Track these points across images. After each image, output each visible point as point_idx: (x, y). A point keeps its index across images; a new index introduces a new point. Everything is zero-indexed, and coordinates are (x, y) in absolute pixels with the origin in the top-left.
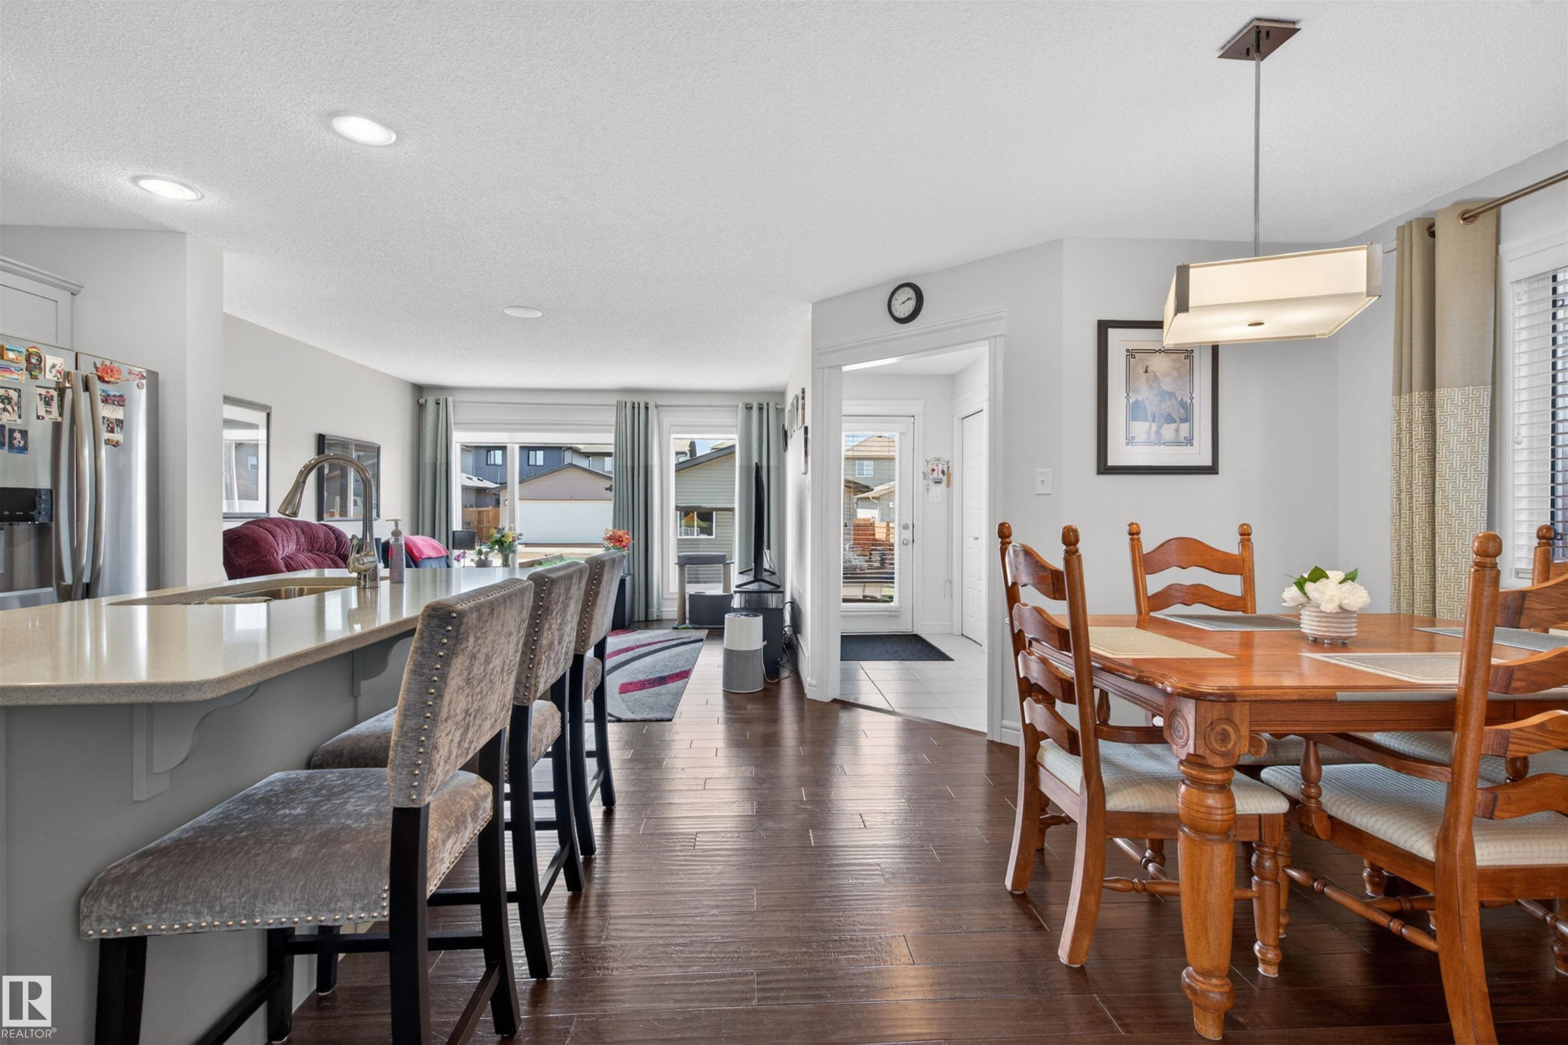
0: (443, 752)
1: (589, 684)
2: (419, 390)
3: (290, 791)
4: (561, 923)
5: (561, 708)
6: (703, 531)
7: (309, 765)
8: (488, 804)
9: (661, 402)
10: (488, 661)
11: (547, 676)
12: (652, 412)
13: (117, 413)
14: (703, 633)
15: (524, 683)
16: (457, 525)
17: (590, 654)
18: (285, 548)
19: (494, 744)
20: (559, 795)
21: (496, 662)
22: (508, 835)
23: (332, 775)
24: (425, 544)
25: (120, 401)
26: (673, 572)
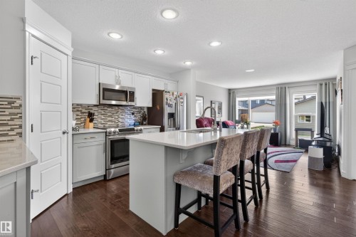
0: (222, 166)
1: (262, 159)
2: (229, 90)
3: (200, 167)
4: (253, 212)
5: (253, 162)
6: (307, 120)
7: (204, 163)
8: (234, 179)
9: (290, 86)
10: (232, 150)
11: (249, 155)
12: (287, 89)
13: (182, 100)
14: (303, 150)
15: (242, 156)
16: (237, 118)
17: (262, 151)
18: (205, 123)
19: (235, 167)
20: (253, 182)
21: (234, 150)
22: (239, 188)
23: (207, 166)
24: (230, 123)
25: (182, 98)
26: (294, 132)
